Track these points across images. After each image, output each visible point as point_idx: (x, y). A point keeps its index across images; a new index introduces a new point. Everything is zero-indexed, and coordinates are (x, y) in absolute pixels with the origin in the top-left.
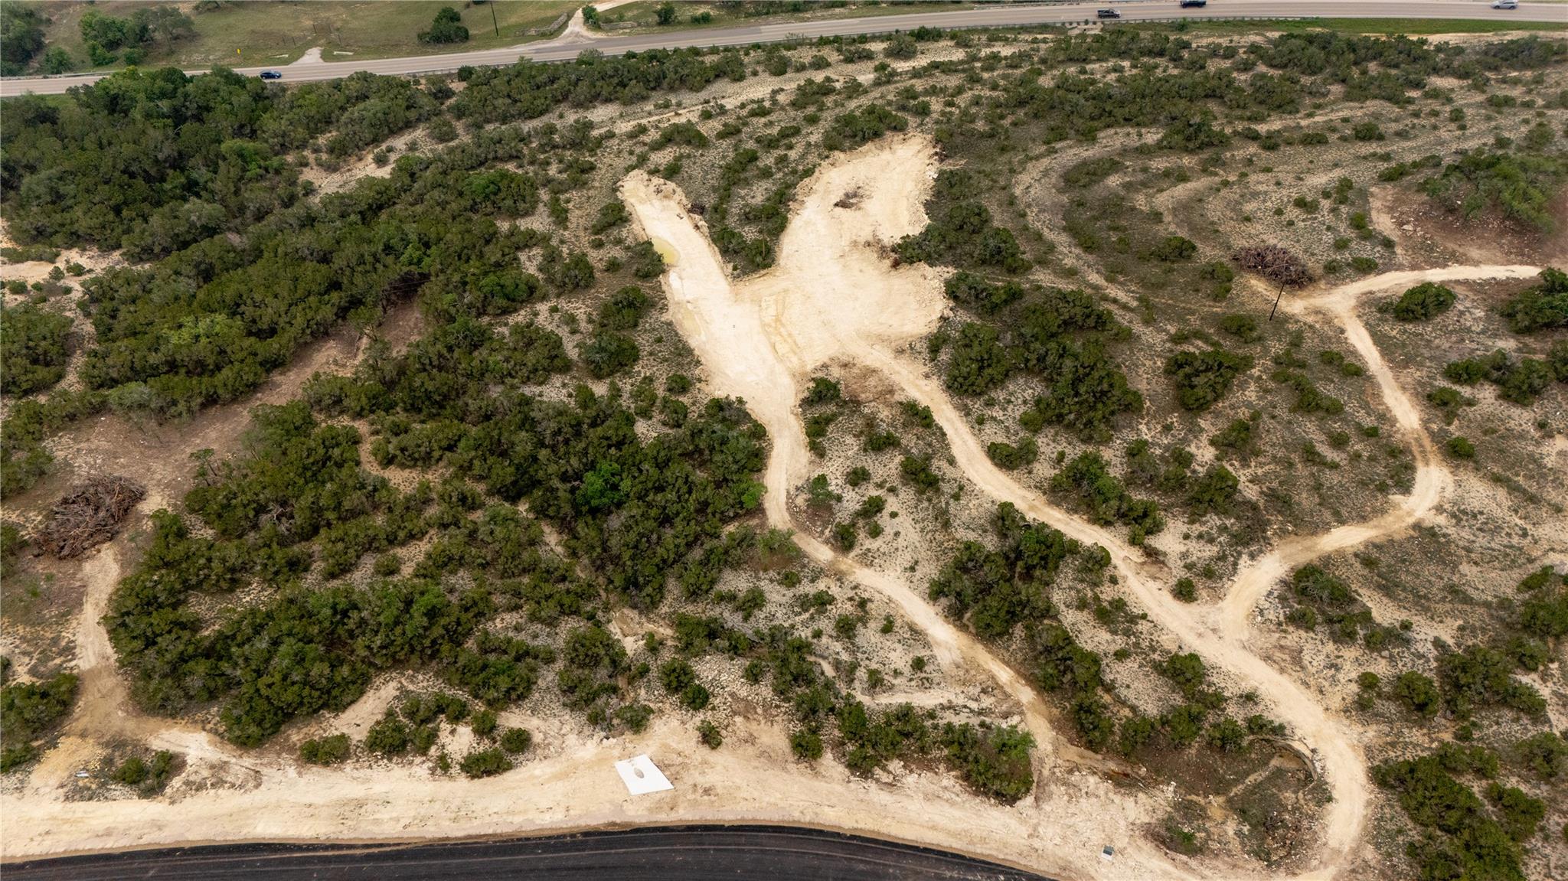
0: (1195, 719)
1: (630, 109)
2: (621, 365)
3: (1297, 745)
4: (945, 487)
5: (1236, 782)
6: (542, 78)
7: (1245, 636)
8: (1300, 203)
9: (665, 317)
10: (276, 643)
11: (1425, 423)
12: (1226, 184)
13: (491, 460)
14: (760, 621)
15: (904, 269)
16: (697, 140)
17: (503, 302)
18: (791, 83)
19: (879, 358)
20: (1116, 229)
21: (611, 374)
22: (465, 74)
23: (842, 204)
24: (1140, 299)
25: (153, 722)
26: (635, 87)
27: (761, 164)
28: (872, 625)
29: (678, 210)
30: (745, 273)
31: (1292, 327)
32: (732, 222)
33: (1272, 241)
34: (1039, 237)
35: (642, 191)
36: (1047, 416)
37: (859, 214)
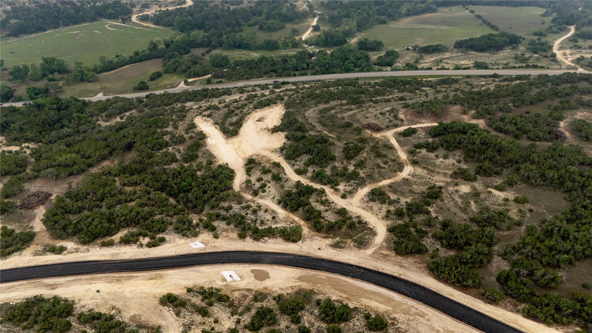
0: (344, 221)
1: (197, 103)
2: (193, 159)
3: (370, 226)
4: (283, 180)
5: (355, 236)
6: (172, 95)
7: (359, 205)
8: (381, 114)
9: (206, 148)
10: (93, 220)
11: (408, 158)
12: (362, 110)
13: (154, 183)
14: (231, 212)
15: (275, 134)
16: (219, 109)
17: (159, 147)
18: (245, 95)
19: (267, 154)
20: (332, 122)
21: (190, 162)
22: (148, 96)
23: (258, 121)
24: (337, 136)
25: (57, 241)
26: (199, 97)
27: (235, 113)
28: (262, 211)
29: (211, 124)
30: (229, 137)
31: (376, 140)
33: (372, 122)
34: (311, 124)
35: (200, 121)
36: (311, 162)
37: (263, 123)
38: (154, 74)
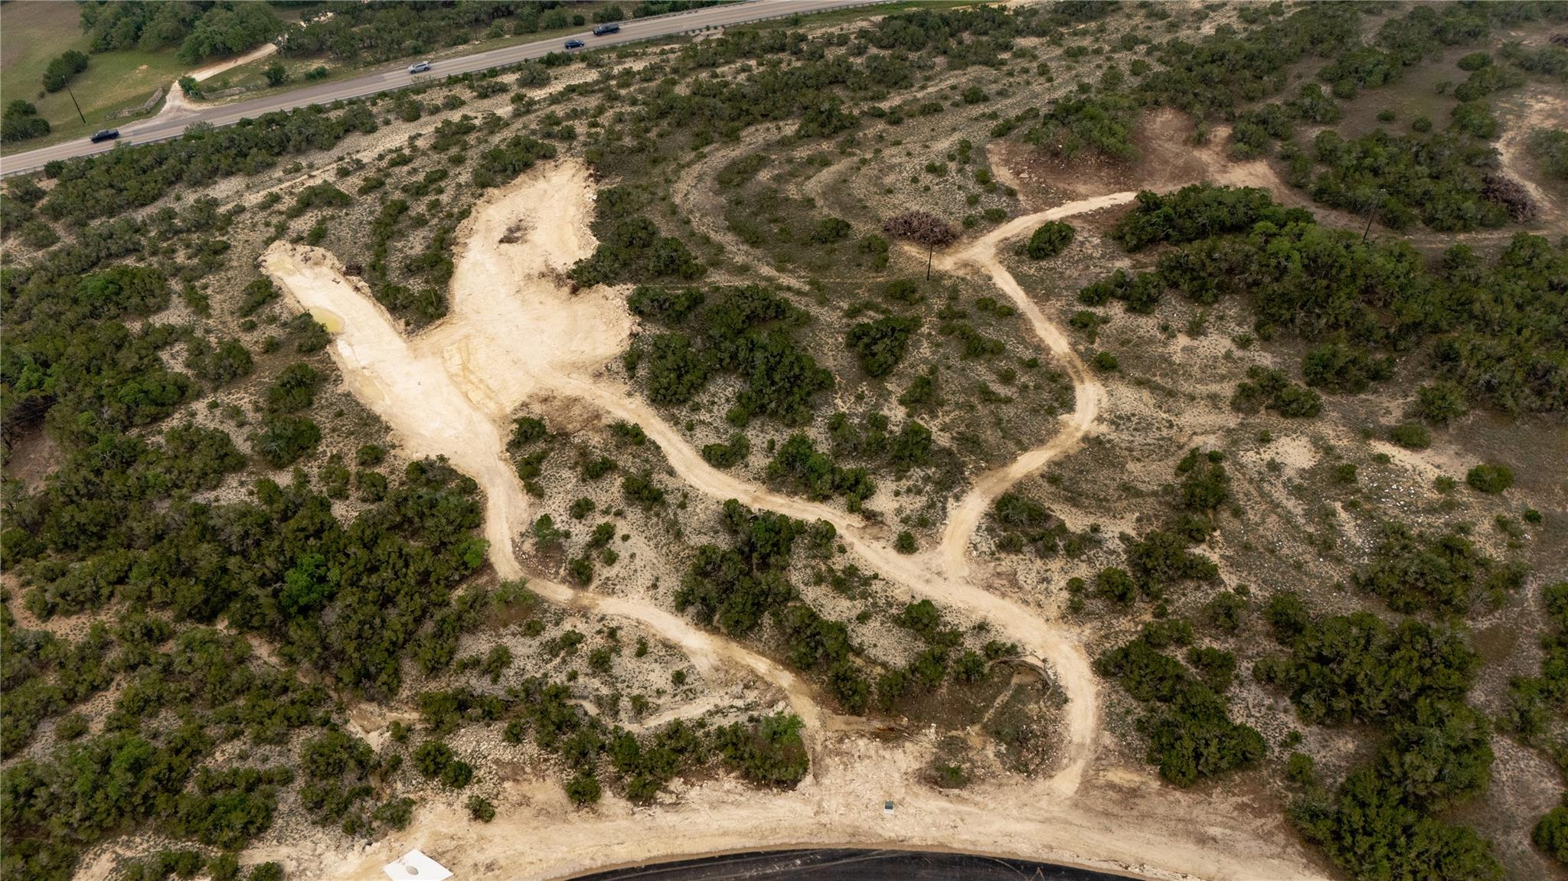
0: (939, 659)
1: (256, 179)
2: (302, 448)
3: (1030, 660)
4: (670, 499)
5: (986, 708)
6: (147, 161)
7: (966, 572)
8: (932, 169)
9: (341, 389)
11: (1073, 346)
12: (864, 162)
13: (172, 583)
14: (510, 678)
15: (584, 293)
16: (343, 200)
17: (152, 409)
18: (428, 128)
19: (578, 386)
20: (775, 221)
21: (293, 460)
22: (53, 169)
23: (508, 239)
24: (811, 283)
26: (257, 156)
27: (413, 213)
28: (626, 652)
29: (332, 275)
30: (419, 327)
31: (947, 283)
32: (394, 277)
33: (914, 207)
34: (707, 240)
35: (288, 263)
36: (747, 411)
37: (526, 247)
38: (55, 64)
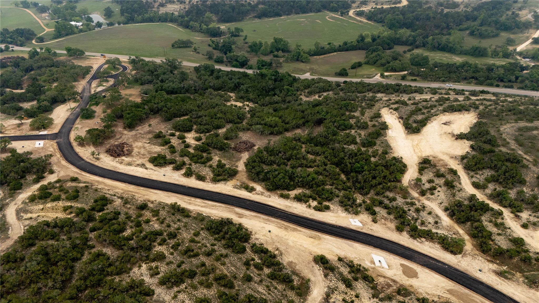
0: (518, 252)
1: (388, 95)
2: (371, 145)
4: (456, 188)
5: (527, 272)
9: (385, 138)
10: (279, 174)
13: (332, 157)
14: (394, 203)
15: (459, 141)
16: (406, 104)
17: (344, 127)
18: (436, 97)
20: (531, 143)
21: (367, 147)
22: (345, 82)
23: (444, 124)
24: (534, 160)
25: (251, 182)
26: (391, 90)
27: (422, 111)
28: (425, 212)
29: (395, 117)
30: (410, 133)
32: (410, 122)
34: (505, 140)
35: (386, 112)
36: (494, 179)
37: (449, 127)
38: (356, 63)
